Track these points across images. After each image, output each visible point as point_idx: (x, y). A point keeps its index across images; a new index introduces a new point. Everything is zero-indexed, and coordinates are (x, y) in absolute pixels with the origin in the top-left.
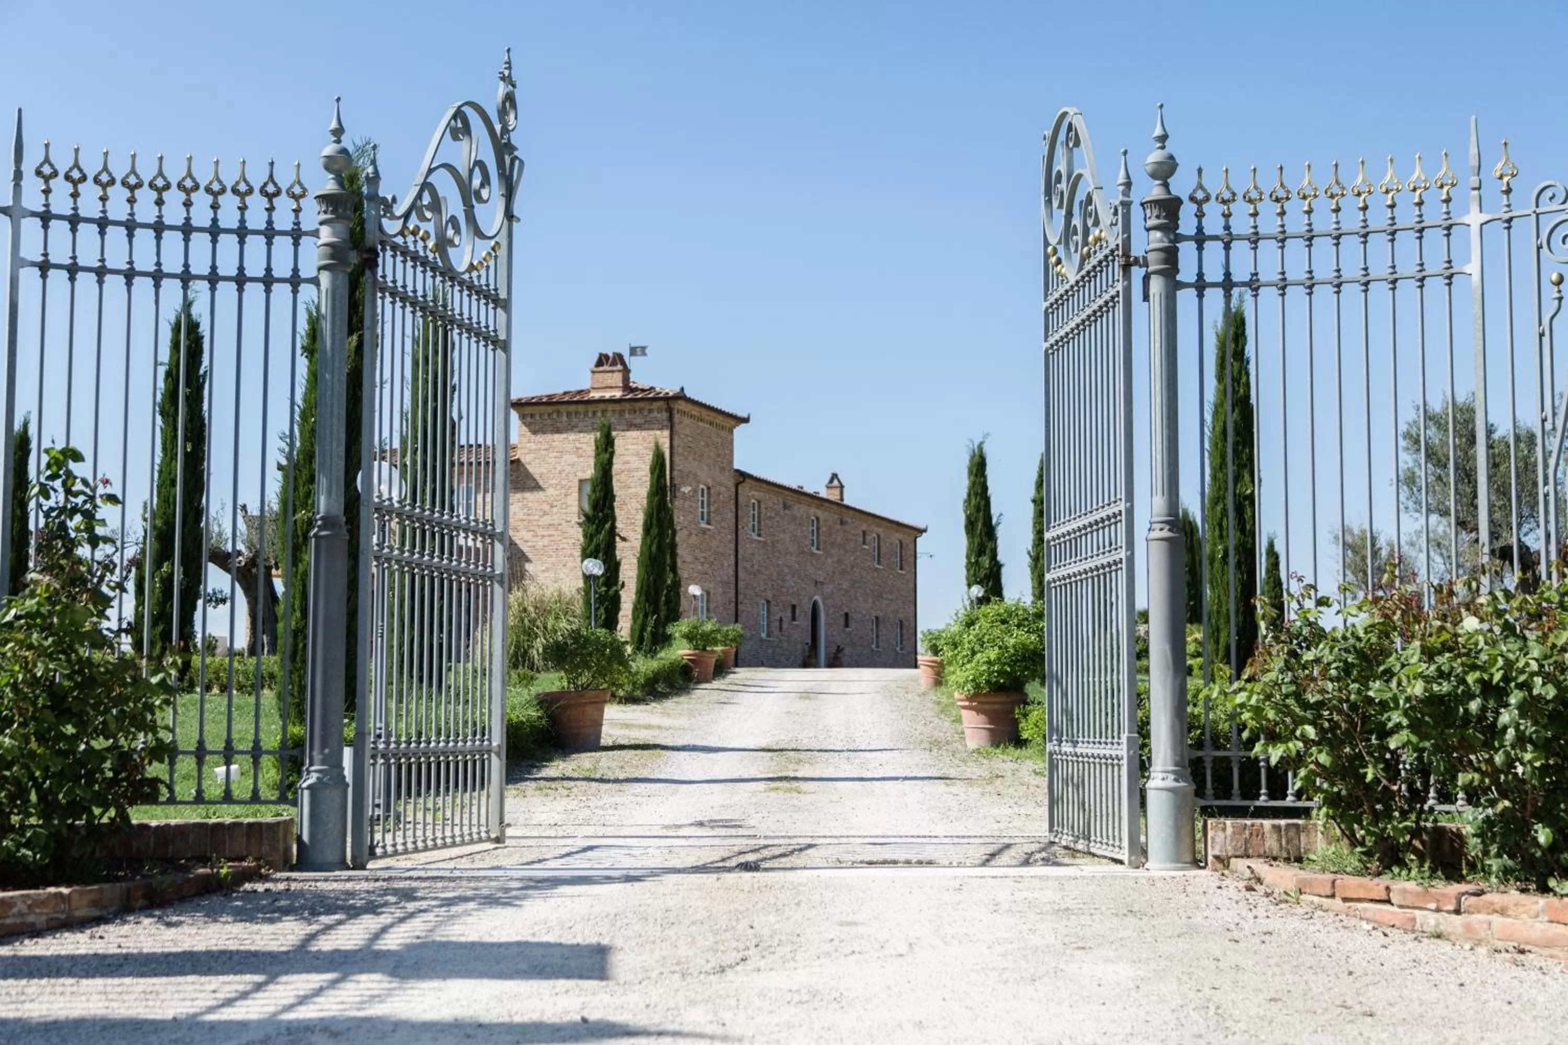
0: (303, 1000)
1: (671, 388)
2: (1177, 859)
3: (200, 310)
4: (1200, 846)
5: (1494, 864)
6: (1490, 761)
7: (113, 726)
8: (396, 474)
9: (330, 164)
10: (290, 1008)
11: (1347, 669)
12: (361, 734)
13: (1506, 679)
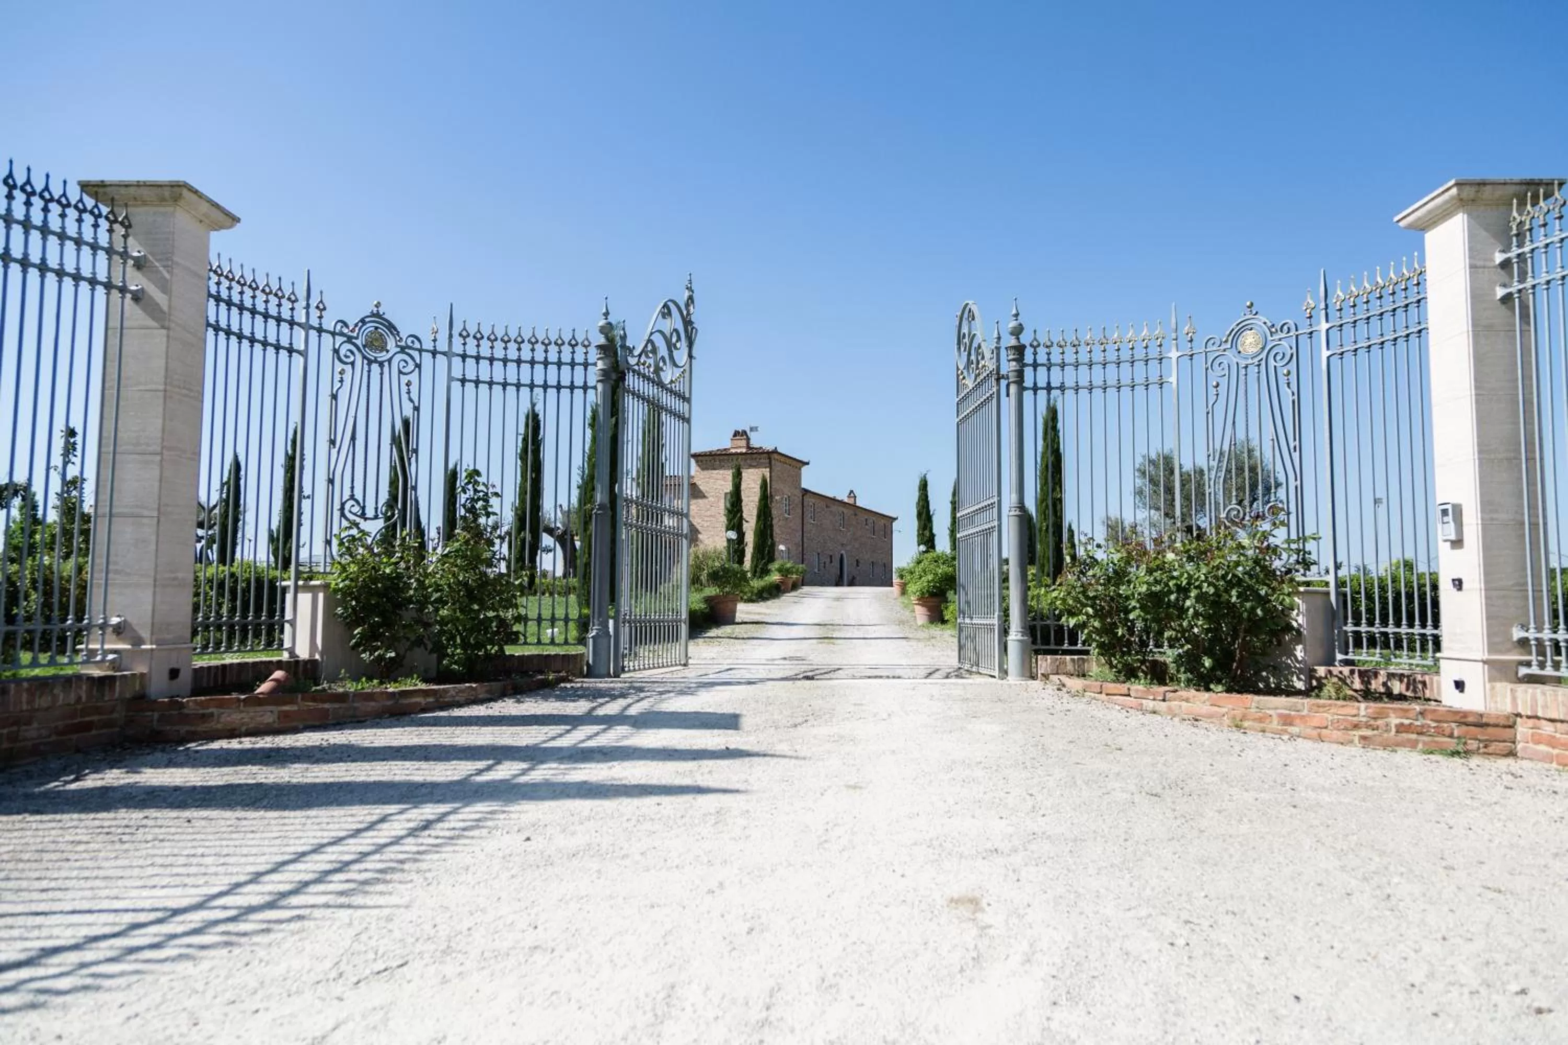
0: (590, 738)
1: (770, 448)
2: (1023, 675)
3: (539, 408)
4: (1034, 670)
5: (1183, 677)
6: (1181, 625)
7: (496, 605)
8: (634, 484)
9: (602, 330)
10: (583, 741)
11: (1109, 579)
12: (618, 612)
13: (1189, 584)
